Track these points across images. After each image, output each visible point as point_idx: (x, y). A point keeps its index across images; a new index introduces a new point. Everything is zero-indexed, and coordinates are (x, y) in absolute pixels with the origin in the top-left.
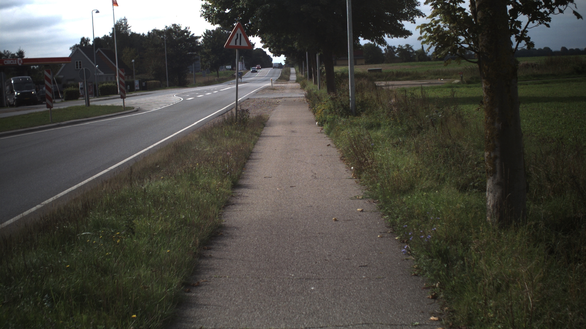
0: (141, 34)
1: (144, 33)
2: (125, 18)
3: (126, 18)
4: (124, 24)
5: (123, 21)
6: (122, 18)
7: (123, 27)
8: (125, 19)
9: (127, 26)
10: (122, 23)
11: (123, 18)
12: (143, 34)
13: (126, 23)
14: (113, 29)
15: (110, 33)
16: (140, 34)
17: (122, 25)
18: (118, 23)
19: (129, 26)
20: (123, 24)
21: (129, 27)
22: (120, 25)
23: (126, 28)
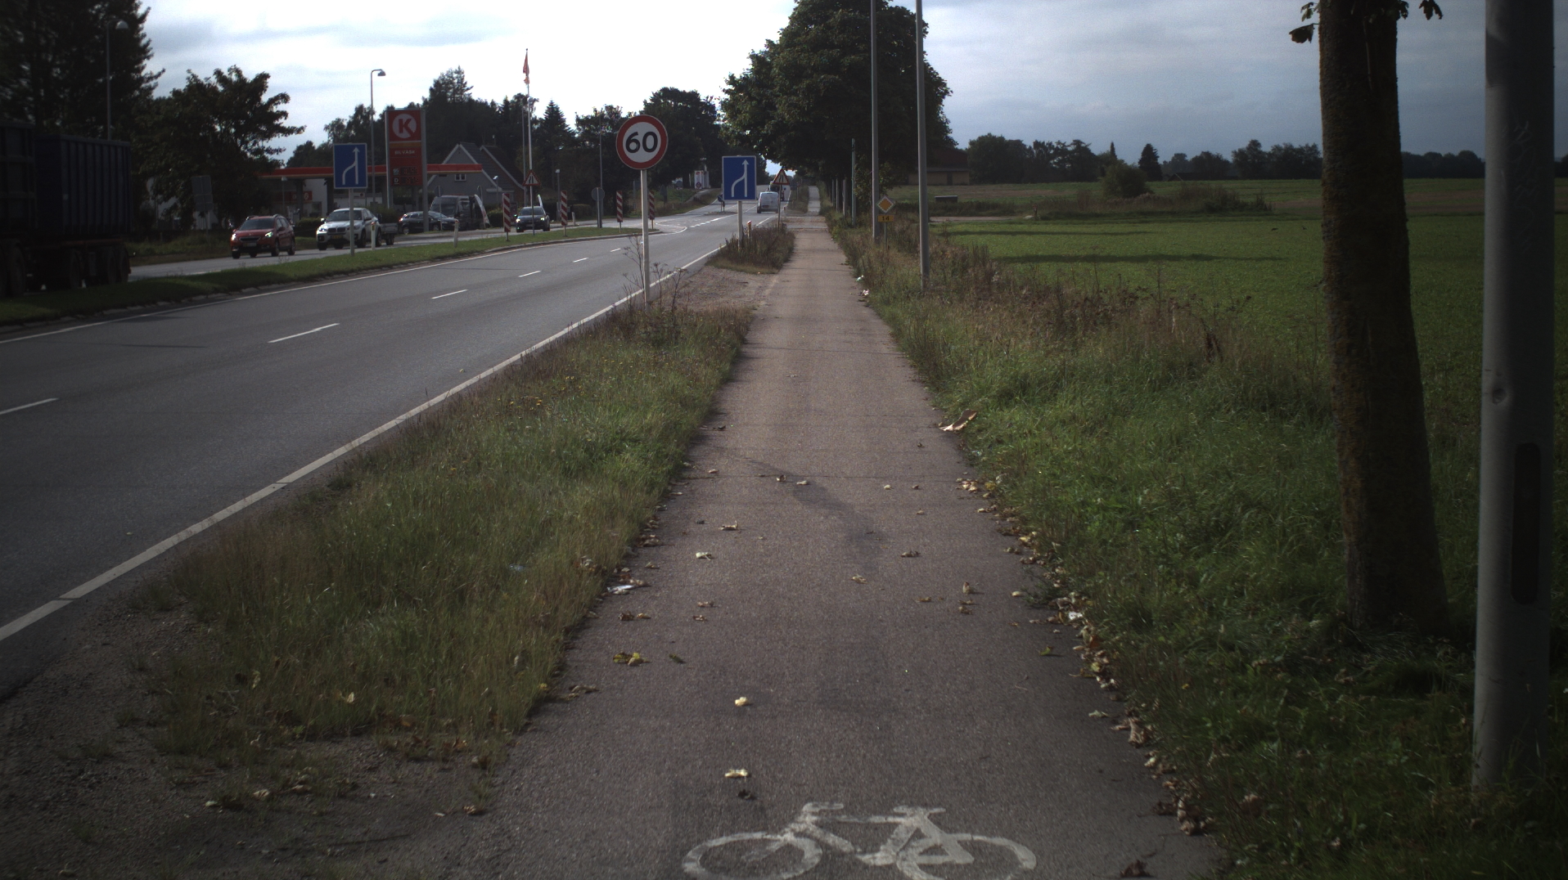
0: (489, 102)
1: (496, 101)
2: (459, 68)
3: (461, 68)
4: (458, 82)
5: (455, 75)
6: (454, 70)
7: (454, 87)
8: (459, 72)
9: (464, 86)
10: (454, 79)
11: (455, 68)
12: (493, 103)
13: (463, 79)
14: (431, 89)
15: (423, 98)
16: (486, 103)
17: (452, 83)
18: (443, 80)
19: (468, 86)
20: (456, 81)
21: (468, 89)
22: (448, 84)
23: (463, 91)
